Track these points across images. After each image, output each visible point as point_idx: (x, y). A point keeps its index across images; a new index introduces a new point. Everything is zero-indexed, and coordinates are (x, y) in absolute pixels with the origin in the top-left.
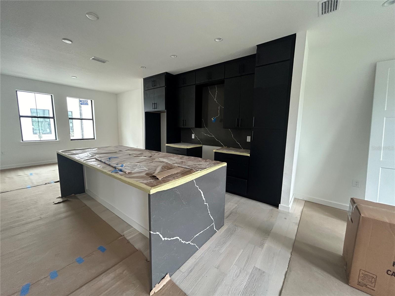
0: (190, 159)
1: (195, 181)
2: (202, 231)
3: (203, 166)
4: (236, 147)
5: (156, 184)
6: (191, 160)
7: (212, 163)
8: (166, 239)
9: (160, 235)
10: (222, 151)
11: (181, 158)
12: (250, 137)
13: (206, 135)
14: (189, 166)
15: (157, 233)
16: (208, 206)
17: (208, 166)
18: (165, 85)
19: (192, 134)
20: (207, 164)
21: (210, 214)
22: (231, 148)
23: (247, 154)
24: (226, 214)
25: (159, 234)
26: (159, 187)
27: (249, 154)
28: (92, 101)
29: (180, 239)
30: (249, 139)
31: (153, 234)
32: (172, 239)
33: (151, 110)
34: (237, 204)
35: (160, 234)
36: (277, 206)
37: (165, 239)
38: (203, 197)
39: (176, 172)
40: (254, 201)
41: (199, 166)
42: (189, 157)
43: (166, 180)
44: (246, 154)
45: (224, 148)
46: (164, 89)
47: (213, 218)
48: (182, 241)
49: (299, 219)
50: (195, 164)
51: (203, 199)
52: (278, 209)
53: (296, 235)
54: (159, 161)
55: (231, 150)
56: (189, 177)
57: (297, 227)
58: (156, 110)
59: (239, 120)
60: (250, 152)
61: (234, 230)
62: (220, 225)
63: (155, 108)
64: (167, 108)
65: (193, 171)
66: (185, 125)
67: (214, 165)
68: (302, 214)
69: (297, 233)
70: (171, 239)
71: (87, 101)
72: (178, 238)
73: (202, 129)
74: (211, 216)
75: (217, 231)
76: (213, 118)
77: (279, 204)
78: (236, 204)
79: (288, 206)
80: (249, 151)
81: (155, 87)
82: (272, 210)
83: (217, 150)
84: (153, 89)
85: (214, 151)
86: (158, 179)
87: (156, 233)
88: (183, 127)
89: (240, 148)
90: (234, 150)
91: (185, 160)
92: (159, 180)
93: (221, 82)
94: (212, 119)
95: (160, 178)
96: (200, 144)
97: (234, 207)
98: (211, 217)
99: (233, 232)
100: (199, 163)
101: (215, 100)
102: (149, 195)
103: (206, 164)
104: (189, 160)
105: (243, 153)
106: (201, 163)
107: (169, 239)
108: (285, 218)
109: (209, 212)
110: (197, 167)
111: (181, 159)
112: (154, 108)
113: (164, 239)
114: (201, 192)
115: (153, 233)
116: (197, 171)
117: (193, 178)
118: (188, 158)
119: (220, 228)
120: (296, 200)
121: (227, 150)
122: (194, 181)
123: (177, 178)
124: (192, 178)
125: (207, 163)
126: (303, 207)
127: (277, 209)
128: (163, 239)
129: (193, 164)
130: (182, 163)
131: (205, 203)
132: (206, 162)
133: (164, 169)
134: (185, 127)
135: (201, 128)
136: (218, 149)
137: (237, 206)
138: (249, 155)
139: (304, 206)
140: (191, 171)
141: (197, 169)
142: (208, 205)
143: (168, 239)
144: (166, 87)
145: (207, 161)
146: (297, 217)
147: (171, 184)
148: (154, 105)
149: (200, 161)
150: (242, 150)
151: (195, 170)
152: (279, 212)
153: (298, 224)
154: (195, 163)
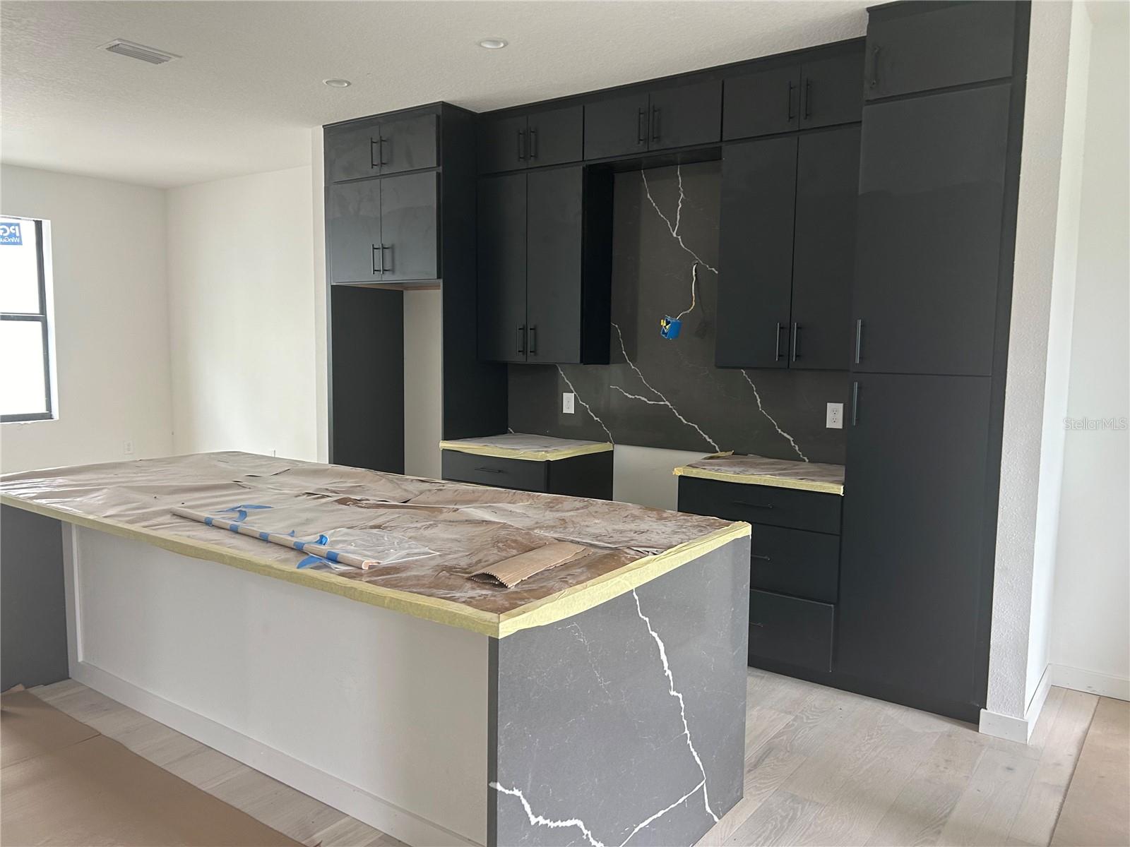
0: (592, 509)
1: (636, 597)
2: (662, 812)
3: (655, 538)
4: (777, 453)
5: (507, 604)
6: (596, 512)
7: (689, 524)
8: (541, 820)
9: (524, 801)
10: (717, 471)
11: (550, 506)
12: (839, 407)
13: (630, 396)
14: (597, 537)
15: (517, 792)
16: (683, 706)
17: (676, 538)
18: (438, 165)
19: (565, 395)
20: (668, 530)
21: (689, 742)
22: (751, 458)
23: (831, 485)
24: (750, 754)
25: (522, 798)
26: (524, 612)
27: (842, 487)
28: (39, 225)
29: (585, 832)
30: (835, 416)
31: (504, 793)
32: (559, 824)
33: (363, 275)
34: (790, 713)
35: (525, 797)
36: (971, 720)
37: (538, 822)
38: (666, 665)
39: (560, 561)
40: (866, 702)
41: (642, 539)
42: (586, 499)
43: (537, 589)
44: (827, 485)
45: (718, 458)
46: (430, 182)
47: (701, 760)
48: (591, 840)
49: (1069, 770)
50: (622, 532)
51: (666, 674)
52: (978, 731)
53: (1054, 830)
54: (467, 521)
55: (754, 465)
56: (618, 579)
57: (1060, 801)
58: (389, 278)
59: (790, 328)
60: (843, 478)
61: (787, 815)
62: (727, 798)
63: (384, 270)
64: (445, 270)
65: (626, 558)
66: (534, 352)
67: (701, 531)
68: (1080, 750)
69: (1056, 824)
70: (556, 825)
71: (18, 225)
72: (580, 823)
73: (614, 369)
74: (692, 750)
75: (716, 819)
76: (669, 318)
77: (982, 710)
78: (786, 713)
79: (1022, 716)
80: (841, 471)
81: (386, 170)
82: (949, 736)
83: (690, 469)
84: (376, 177)
85: (679, 472)
86: (502, 585)
87: (511, 792)
88: (520, 358)
89: (795, 458)
90: (768, 469)
91: (572, 513)
92: (509, 590)
93: (707, 156)
94: (663, 323)
95: (511, 581)
96: (603, 439)
97: (781, 726)
98: (695, 754)
99: (785, 824)
100: (633, 526)
101: (675, 235)
102: (494, 643)
103: (664, 529)
104: (590, 514)
105: (814, 483)
106: (644, 527)
107: (552, 825)
108: (1009, 769)
109: (687, 731)
110: (632, 540)
111: (551, 511)
112: (379, 266)
113: (536, 820)
114: (656, 642)
115: (503, 790)
116: (643, 555)
117: (631, 584)
118: (582, 504)
119: (726, 806)
120: (1057, 695)
121: (737, 469)
122: (634, 594)
123: (578, 583)
124: (627, 583)
125: (669, 524)
126: (1086, 725)
127: (971, 731)
128: (533, 820)
129: (610, 530)
130: (565, 528)
131: (673, 693)
132: (663, 522)
133: (505, 550)
134: (532, 360)
135: (607, 366)
136: (693, 462)
137: (794, 720)
138: (839, 490)
139: (1092, 719)
140: (620, 557)
141: (639, 549)
142: (681, 702)
143: (548, 821)
144: (440, 169)
145: (665, 515)
146: (1059, 765)
147: (560, 603)
148: (378, 253)
149: (635, 517)
150: (806, 466)
151: (633, 552)
152: (982, 745)
153: (1063, 790)
154: (616, 527)
